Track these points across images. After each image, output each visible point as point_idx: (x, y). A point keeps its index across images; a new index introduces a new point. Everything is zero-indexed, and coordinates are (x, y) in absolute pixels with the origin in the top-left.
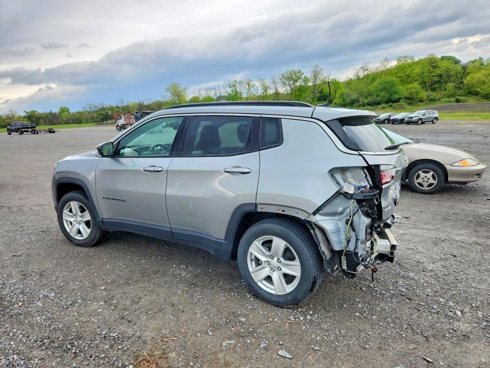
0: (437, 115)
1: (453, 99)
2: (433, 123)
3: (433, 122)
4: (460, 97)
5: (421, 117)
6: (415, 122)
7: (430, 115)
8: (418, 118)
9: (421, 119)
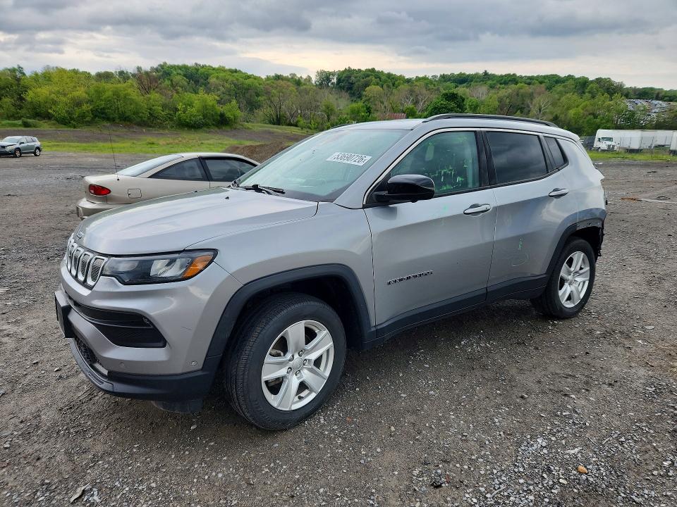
0: (38, 144)
1: (20, 122)
2: (36, 155)
3: (35, 153)
4: (29, 120)
5: (18, 146)
6: (10, 154)
7: (29, 144)
8: (14, 147)
9: (18, 149)
